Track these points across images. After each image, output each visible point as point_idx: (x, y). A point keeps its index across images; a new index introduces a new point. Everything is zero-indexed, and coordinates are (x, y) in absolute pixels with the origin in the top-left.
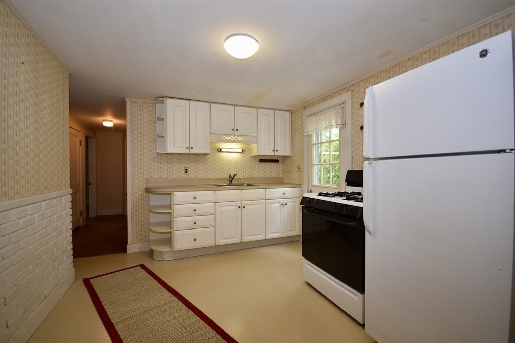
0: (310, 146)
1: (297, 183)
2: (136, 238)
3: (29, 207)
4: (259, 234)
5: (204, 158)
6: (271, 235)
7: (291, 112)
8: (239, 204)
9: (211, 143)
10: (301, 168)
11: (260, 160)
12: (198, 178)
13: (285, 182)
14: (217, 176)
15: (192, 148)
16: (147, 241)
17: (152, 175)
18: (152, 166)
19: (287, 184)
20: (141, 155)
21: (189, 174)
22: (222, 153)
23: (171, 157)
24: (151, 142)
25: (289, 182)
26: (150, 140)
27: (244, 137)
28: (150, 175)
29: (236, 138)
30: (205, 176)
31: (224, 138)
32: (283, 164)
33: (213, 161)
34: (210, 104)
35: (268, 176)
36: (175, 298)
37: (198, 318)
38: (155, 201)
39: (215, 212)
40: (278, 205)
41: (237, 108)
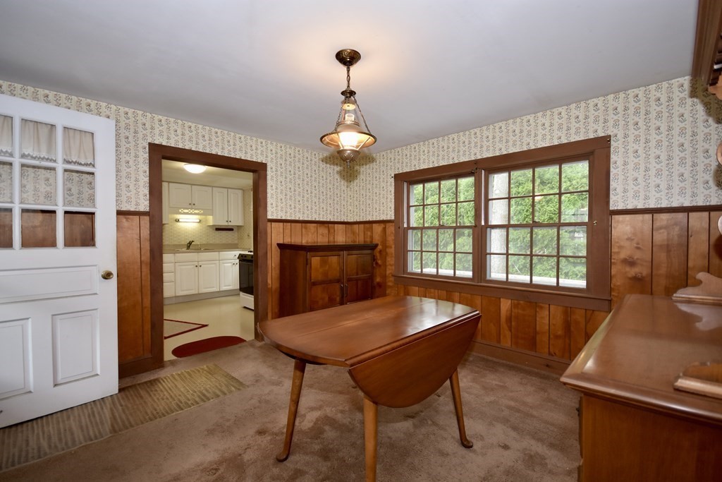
1: (248, 248)
4: (213, 287)
7: (243, 190)
8: (196, 263)
11: (216, 229)
13: (240, 247)
22: (180, 223)
25: (242, 247)
27: (200, 211)
29: (193, 211)
31: (181, 211)
32: (238, 232)
33: (172, 229)
35: (224, 242)
39: (175, 269)
40: (230, 264)
41: (193, 187)
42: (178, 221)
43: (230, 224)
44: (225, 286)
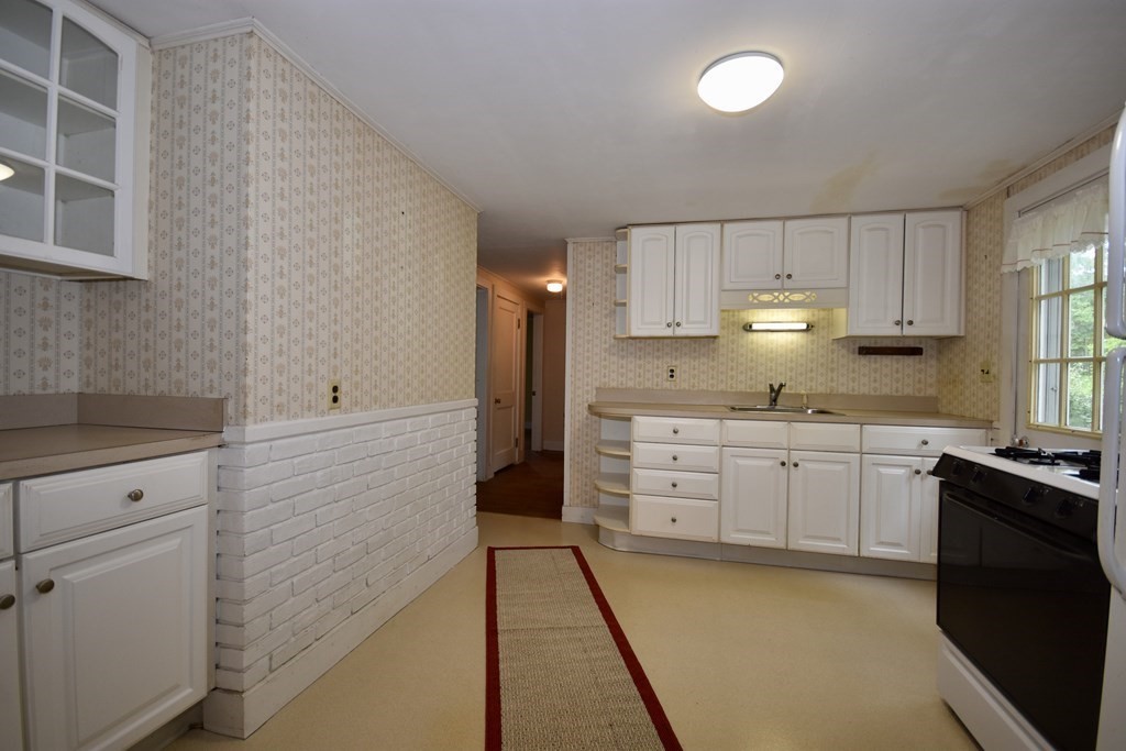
0: (1025, 305)
1: (980, 416)
2: (578, 496)
3: (409, 421)
4: (838, 540)
5: (712, 346)
6: (874, 550)
7: (966, 210)
8: (783, 455)
9: (723, 311)
10: (994, 371)
11: (860, 348)
12: (696, 389)
13: (944, 411)
14: (742, 388)
15: (678, 325)
16: (594, 506)
17: (607, 380)
18: (607, 363)
19: (950, 416)
20: (588, 342)
21: (678, 380)
22: (755, 334)
23: (642, 345)
24: (606, 316)
25: (955, 412)
26: (604, 312)
27: (808, 293)
28: (603, 380)
29: (786, 297)
30: (712, 385)
31: (754, 298)
32: (938, 359)
33: (733, 352)
34: (722, 226)
35: (886, 391)
36: (604, 622)
37: (629, 676)
38: (609, 430)
39: (721, 468)
40: (901, 471)
41: (789, 224)
42: (748, 328)
43: (908, 331)
44: (882, 543)
